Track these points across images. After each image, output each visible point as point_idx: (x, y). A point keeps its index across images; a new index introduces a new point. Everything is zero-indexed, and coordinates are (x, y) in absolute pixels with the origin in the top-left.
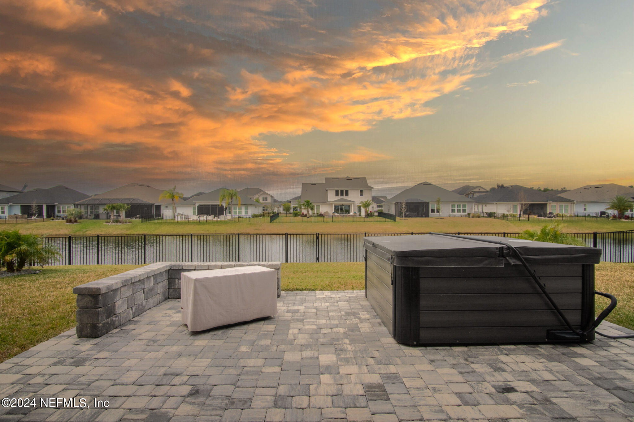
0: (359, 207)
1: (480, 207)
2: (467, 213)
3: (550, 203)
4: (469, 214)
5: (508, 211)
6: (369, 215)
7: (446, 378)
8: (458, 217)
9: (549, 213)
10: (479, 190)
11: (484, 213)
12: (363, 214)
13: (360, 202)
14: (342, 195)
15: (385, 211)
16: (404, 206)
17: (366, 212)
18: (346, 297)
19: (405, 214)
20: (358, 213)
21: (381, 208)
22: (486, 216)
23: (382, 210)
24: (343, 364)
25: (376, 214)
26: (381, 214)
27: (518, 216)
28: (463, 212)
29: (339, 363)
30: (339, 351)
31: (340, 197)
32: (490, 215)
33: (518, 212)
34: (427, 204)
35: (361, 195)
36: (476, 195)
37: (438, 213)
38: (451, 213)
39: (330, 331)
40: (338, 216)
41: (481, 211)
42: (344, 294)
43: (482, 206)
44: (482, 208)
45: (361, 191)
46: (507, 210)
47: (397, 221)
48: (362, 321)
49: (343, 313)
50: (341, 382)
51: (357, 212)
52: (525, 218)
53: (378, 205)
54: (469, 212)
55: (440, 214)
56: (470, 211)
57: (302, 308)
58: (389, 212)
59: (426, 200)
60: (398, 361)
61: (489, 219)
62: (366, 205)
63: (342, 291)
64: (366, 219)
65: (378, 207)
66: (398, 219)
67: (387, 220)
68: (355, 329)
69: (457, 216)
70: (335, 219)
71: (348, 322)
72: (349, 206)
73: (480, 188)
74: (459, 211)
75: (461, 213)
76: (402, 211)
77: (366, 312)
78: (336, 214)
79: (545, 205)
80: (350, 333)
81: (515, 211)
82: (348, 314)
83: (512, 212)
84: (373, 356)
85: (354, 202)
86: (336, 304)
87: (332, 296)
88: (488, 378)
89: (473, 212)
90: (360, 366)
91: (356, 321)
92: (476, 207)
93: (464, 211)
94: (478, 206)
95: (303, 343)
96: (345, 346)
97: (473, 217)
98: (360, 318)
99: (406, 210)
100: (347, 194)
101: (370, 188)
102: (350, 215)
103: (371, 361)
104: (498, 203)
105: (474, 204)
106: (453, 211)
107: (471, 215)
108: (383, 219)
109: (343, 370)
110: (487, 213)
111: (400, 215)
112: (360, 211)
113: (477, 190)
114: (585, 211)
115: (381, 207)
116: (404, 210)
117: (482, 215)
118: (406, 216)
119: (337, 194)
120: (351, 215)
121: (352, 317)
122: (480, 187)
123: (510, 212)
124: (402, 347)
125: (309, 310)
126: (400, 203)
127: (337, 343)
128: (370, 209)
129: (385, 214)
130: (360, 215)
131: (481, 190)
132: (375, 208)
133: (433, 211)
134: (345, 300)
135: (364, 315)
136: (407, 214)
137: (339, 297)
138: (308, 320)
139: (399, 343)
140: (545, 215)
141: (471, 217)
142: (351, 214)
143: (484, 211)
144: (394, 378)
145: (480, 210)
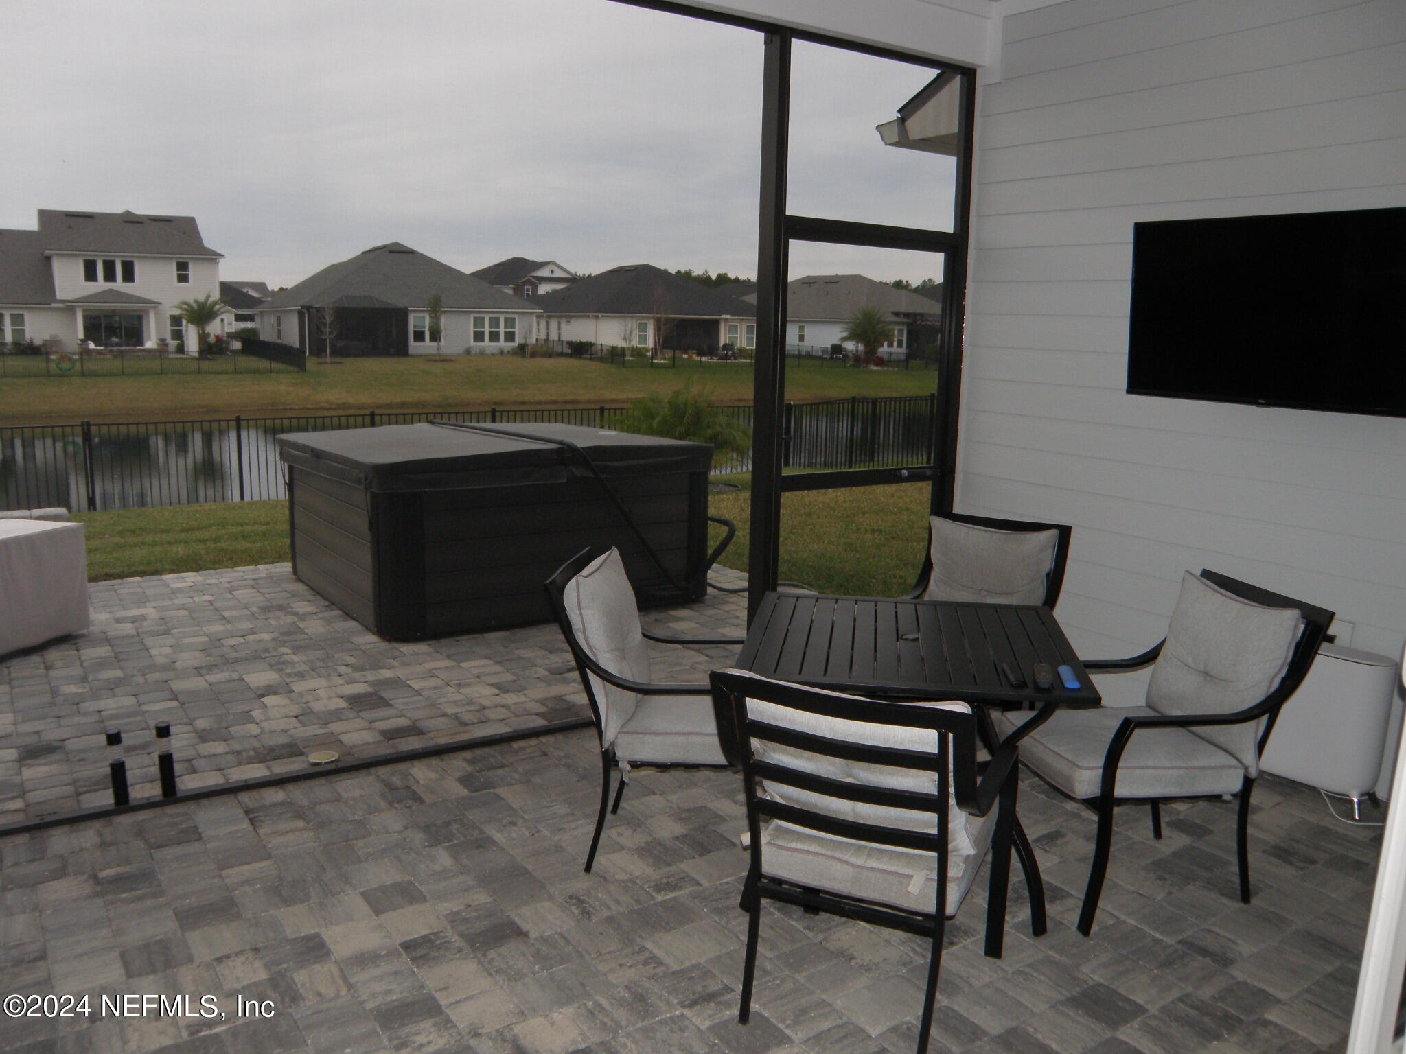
0: (176, 321)
1: (554, 324)
2: (516, 344)
3: (726, 320)
4: (522, 348)
5: (625, 339)
6: (211, 349)
7: (476, 672)
8: (493, 355)
9: (725, 347)
10: (552, 272)
11: (565, 344)
12: (192, 344)
13: (176, 304)
14: (110, 276)
15: (267, 335)
16: (328, 319)
17: (203, 337)
18: (245, 580)
19: (332, 347)
20: (172, 344)
21: (249, 325)
22: (569, 351)
23: (253, 332)
24: (294, 680)
25: (237, 345)
26: (251, 344)
27: (649, 354)
28: (506, 340)
29: (286, 680)
30: (278, 665)
31: (101, 285)
32: (580, 349)
33: (650, 343)
34: (401, 315)
35: (183, 278)
36: (543, 289)
37: (435, 344)
38: (473, 344)
39: (242, 640)
40: (99, 353)
41: (556, 338)
42: (235, 574)
43: (559, 324)
44: (559, 328)
45: (182, 266)
46: (622, 335)
47: (307, 368)
48: (302, 617)
49: (254, 609)
50: (304, 700)
51: (169, 341)
52: (665, 359)
53: (240, 312)
54: (523, 342)
55: (438, 349)
56: (525, 338)
57: (149, 611)
58: (279, 336)
59: (400, 303)
60: (395, 663)
61: (575, 363)
62: (201, 314)
63: (229, 570)
64: (205, 365)
65: (239, 318)
66: (311, 363)
67: (277, 366)
68: (294, 631)
69: (488, 352)
70: (90, 366)
71: (273, 622)
72: (140, 318)
73: (553, 267)
74: (494, 337)
75: (502, 344)
76: (324, 337)
77: (305, 603)
78: (92, 345)
79: (715, 324)
80: (286, 638)
81: (643, 339)
82: (265, 609)
83: (635, 343)
84: (346, 663)
85: (155, 304)
86: (229, 596)
87: (208, 581)
88: (539, 661)
89: (534, 342)
90: (328, 677)
91: (290, 619)
92: (543, 323)
93: (510, 337)
94: (547, 323)
95: (196, 665)
96: (287, 658)
97: (533, 355)
98: (296, 614)
99: (335, 334)
100: (129, 276)
101: (212, 257)
102: (145, 350)
103: (343, 669)
104: (600, 315)
105: (539, 317)
106: (479, 336)
107: (528, 351)
108: (264, 364)
109: (298, 687)
110: (570, 344)
111: (318, 350)
112: (178, 335)
113: (544, 273)
114: (801, 344)
115: (250, 318)
116: (328, 334)
117: (558, 349)
118: (336, 352)
119: (91, 275)
120: (149, 351)
121: (278, 613)
122: (554, 263)
123: (630, 341)
124: (396, 645)
125: (170, 613)
126: (318, 309)
127: (268, 655)
128: (215, 328)
129: (266, 345)
130: (181, 349)
131: (558, 274)
132: (230, 324)
133: (419, 336)
134: (245, 587)
135: (303, 607)
136: (340, 344)
137: (229, 583)
138: (180, 630)
139: (389, 641)
140: (711, 350)
141: (528, 354)
142: (149, 344)
143: (565, 338)
144: (395, 683)
145: (554, 336)
